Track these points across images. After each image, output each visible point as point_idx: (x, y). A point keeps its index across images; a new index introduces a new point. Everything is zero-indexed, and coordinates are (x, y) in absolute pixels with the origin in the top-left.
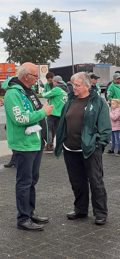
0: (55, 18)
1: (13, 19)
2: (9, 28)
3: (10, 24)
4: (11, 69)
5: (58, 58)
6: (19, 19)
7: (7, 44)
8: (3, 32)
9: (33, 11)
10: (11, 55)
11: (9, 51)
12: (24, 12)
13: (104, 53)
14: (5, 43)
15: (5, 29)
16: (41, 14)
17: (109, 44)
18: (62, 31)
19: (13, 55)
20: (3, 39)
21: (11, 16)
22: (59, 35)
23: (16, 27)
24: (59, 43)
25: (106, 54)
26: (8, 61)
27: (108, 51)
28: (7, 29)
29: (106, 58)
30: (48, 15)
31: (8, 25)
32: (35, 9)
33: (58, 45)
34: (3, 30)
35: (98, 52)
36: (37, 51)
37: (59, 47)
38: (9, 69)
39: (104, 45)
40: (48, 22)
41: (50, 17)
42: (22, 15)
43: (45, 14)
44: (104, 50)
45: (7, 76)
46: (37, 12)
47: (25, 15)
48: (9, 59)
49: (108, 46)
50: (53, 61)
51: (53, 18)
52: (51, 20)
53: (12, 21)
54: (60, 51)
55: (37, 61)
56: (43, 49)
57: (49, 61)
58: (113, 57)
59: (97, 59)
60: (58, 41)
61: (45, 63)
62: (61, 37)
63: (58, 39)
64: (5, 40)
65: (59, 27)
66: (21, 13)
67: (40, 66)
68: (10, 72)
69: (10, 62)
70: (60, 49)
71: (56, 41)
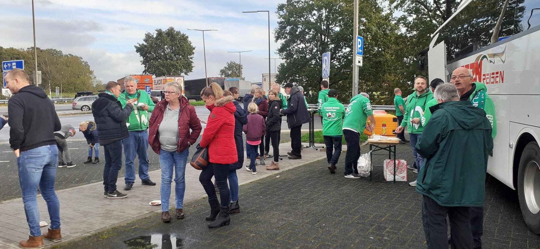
0: (188, 36)
1: (149, 36)
2: (145, 43)
3: (146, 41)
4: (149, 80)
5: (191, 71)
6: (155, 36)
7: (143, 58)
8: (139, 46)
9: (168, 30)
10: (147, 68)
11: (144, 64)
12: (159, 29)
13: (228, 69)
14: (142, 57)
15: (141, 44)
16: (175, 32)
17: (231, 62)
18: (194, 49)
19: (149, 68)
20: (139, 53)
21: (147, 33)
22: (192, 51)
23: (152, 43)
24: (191, 58)
25: (229, 70)
26: (144, 73)
27: (231, 67)
28: (143, 44)
29: (230, 73)
30: (182, 34)
31: (144, 41)
32: (170, 27)
33: (190, 60)
34: (140, 45)
35: (223, 68)
36: (172, 64)
37: (192, 62)
38: (147, 80)
39: (228, 63)
40: (181, 40)
41: (183, 35)
42: (157, 32)
43: (178, 33)
44: (227, 67)
45: (146, 86)
46: (171, 31)
47: (160, 33)
48: (145, 71)
49: (230, 63)
50: (186, 74)
51: (186, 37)
52: (184, 38)
53: (148, 37)
54: (192, 65)
55: (171, 74)
56: (178, 63)
57: (183, 74)
58: (235, 73)
59: (222, 74)
60: (191, 57)
61: (179, 75)
62: (193, 53)
63: (190, 55)
64: (141, 55)
65: (192, 45)
66: (156, 31)
67: (176, 78)
68: (147, 82)
69: (146, 74)
70: (193, 63)
71: (189, 57)
